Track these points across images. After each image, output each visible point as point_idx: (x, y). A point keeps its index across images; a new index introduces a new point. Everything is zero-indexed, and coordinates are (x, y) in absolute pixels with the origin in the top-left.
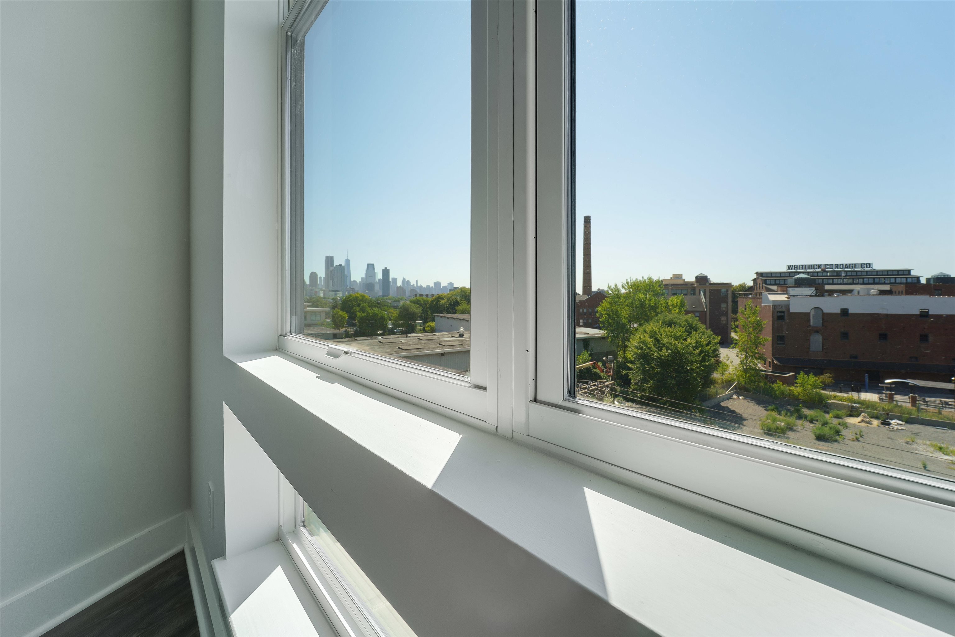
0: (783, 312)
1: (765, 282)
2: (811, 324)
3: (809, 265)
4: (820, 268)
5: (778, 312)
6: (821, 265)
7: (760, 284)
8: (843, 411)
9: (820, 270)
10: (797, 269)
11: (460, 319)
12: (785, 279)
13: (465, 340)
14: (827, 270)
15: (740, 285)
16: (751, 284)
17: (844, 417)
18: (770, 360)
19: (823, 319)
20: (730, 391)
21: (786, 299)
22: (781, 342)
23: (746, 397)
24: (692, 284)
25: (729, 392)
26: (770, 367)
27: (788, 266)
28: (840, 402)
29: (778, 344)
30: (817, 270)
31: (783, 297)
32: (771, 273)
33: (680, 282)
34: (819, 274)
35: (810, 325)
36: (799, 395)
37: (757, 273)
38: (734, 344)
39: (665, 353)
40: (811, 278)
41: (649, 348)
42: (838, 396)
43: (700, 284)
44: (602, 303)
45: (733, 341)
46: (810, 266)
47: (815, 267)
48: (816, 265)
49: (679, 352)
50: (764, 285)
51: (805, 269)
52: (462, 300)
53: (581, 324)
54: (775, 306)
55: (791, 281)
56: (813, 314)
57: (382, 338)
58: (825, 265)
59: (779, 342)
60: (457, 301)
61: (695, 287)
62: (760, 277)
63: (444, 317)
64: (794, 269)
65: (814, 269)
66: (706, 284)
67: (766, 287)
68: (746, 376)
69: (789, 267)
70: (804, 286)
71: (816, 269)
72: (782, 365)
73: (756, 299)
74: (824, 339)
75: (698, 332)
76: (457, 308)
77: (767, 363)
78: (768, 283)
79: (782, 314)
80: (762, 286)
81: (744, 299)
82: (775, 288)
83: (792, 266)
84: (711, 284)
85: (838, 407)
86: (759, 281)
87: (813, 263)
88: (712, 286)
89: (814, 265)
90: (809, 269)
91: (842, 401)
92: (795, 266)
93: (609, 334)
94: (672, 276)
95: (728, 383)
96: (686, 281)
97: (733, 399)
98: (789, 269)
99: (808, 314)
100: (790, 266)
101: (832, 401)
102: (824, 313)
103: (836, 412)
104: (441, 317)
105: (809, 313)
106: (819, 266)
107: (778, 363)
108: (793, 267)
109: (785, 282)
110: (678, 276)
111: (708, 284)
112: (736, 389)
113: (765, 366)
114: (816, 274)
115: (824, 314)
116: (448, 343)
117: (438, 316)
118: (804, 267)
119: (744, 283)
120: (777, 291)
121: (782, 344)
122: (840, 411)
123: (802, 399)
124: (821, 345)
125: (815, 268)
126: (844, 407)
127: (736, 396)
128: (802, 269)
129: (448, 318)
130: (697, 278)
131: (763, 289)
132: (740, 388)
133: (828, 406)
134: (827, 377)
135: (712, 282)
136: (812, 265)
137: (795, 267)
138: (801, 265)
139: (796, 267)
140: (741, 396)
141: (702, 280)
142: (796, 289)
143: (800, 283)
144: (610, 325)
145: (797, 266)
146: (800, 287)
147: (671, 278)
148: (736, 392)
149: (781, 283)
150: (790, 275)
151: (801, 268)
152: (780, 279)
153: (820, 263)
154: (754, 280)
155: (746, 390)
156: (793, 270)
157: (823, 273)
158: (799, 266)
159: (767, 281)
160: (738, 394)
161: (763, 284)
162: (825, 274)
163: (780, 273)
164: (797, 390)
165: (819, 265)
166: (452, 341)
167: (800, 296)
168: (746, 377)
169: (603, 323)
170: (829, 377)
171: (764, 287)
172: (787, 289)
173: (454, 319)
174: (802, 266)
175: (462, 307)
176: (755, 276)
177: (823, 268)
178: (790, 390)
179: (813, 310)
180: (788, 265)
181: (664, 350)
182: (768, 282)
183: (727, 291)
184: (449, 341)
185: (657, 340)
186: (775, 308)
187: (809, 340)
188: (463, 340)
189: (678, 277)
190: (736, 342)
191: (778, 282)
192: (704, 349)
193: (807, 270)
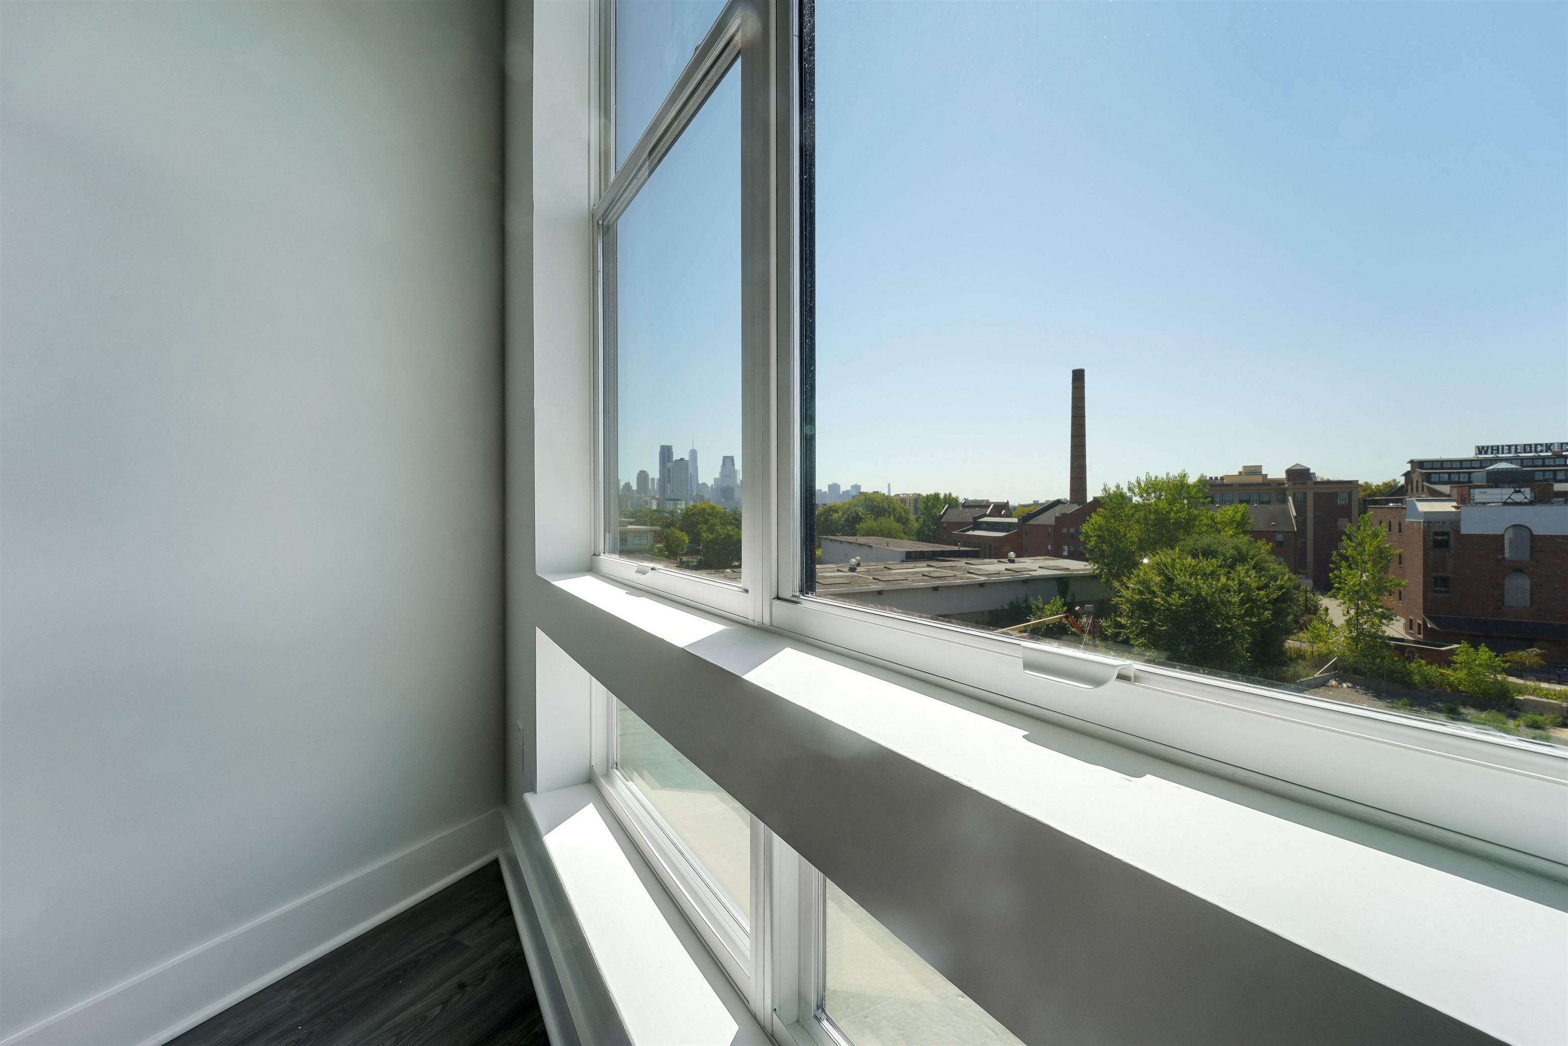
0: (1447, 534)
1: (1428, 478)
2: (1507, 556)
3: (1525, 445)
4: (1550, 450)
5: (1436, 534)
6: (1552, 444)
7: (1417, 482)
8: (1546, 716)
9: (1549, 454)
10: (1498, 453)
11: (860, 545)
12: (1469, 473)
13: (857, 576)
14: (1564, 453)
15: (1384, 484)
16: (1402, 481)
17: (1548, 727)
18: (1420, 622)
19: (1532, 548)
20: (1326, 671)
21: (1454, 510)
22: (1443, 589)
23: (1355, 684)
24: (1278, 483)
25: (1321, 673)
26: (1419, 633)
27: (1478, 447)
28: (1545, 700)
29: (1436, 592)
30: (1542, 454)
31: (1448, 507)
32: (1442, 462)
33: (1258, 479)
34: (1547, 462)
35: (1504, 559)
36: (1460, 683)
37: (1412, 462)
38: (1334, 590)
39: (1175, 599)
40: (1523, 469)
41: (1153, 592)
42: (1541, 689)
43: (1294, 484)
44: (1091, 517)
45: (1333, 584)
46: (1526, 448)
47: (1539, 448)
48: (1542, 445)
49: (1205, 600)
50: (1425, 483)
51: (1516, 452)
52: (866, 514)
53: (1065, 553)
54: (1429, 522)
55: (1479, 476)
56: (1510, 538)
57: (731, 572)
58: (1562, 444)
59: (1438, 589)
60: (857, 514)
61: (1284, 490)
62: (1418, 469)
63: (836, 541)
64: (1492, 453)
65: (1536, 451)
66: (1306, 483)
67: (1428, 488)
68: (1357, 646)
69: (1481, 450)
70: (1505, 485)
71: (1542, 451)
72: (1441, 630)
74: (1533, 585)
76: (857, 526)
77: (1415, 627)
78: (1433, 480)
79: (1445, 537)
80: (1423, 485)
81: (1379, 510)
82: (1445, 489)
83: (1488, 447)
84: (1317, 483)
85: (1538, 708)
86: (1416, 477)
87: (1532, 441)
88: (1318, 486)
89: (1536, 445)
90: (1525, 452)
91: (1548, 698)
92: (1492, 447)
93: (1102, 570)
94: (1241, 470)
95: (1320, 660)
96: (1269, 477)
97: (1328, 686)
98: (1480, 453)
99: (1500, 538)
100: (1483, 447)
101: (1527, 697)
102: (1535, 536)
103: (1531, 717)
104: (831, 540)
105: (1503, 536)
106: (1548, 447)
107: (1434, 627)
108: (1490, 450)
109: (1469, 478)
110: (1252, 469)
111: (1309, 483)
112: (1336, 669)
113: (1412, 631)
114: (1540, 462)
115: (1534, 538)
116: (829, 580)
117: (826, 539)
118: (1513, 449)
119: (1395, 481)
120: (1449, 496)
121: (1445, 592)
122: (1542, 714)
123: (1465, 692)
124: (1528, 595)
125: (1538, 450)
126: (1552, 708)
127: (1336, 681)
128: (1509, 452)
129: (841, 542)
130: (1289, 472)
131: (1423, 491)
132: (1346, 670)
133: (1518, 706)
134: (1530, 655)
135: (1319, 480)
136: (1530, 445)
137: (1492, 450)
138: (1507, 446)
139: (1496, 449)
140: (1345, 681)
141: (1299, 475)
142: (1489, 491)
143: (1497, 480)
144: (1103, 555)
145: (1498, 447)
146: (1497, 487)
147: (1240, 473)
148: (1335, 674)
149: (1461, 480)
150: (1482, 463)
151: (1506, 451)
152: (1459, 473)
153: (1549, 441)
154: (1407, 475)
155: (1356, 671)
156: (1489, 456)
157: (1557, 460)
158: (1503, 446)
159: (1433, 476)
160: (1341, 679)
161: (1423, 481)
162: (1559, 461)
163: (1461, 461)
164: (1456, 675)
165: (1546, 444)
166: (836, 578)
167: (1492, 504)
168: (1357, 649)
169: (1092, 551)
170: (1537, 655)
171: (1425, 488)
172: (1470, 491)
173: (851, 543)
174: (1510, 446)
175: (865, 525)
176: (1408, 468)
177: (1556, 450)
178: (1441, 674)
179: (1511, 531)
180: (1478, 445)
181: (1176, 595)
182: (1434, 478)
183: (1350, 495)
184: (831, 577)
185: (1170, 580)
186: (1428, 526)
187: (1502, 585)
188: (853, 577)
189: (1255, 471)
190: (1339, 586)
191: (1455, 478)
192: (1254, 595)
193: (1520, 455)
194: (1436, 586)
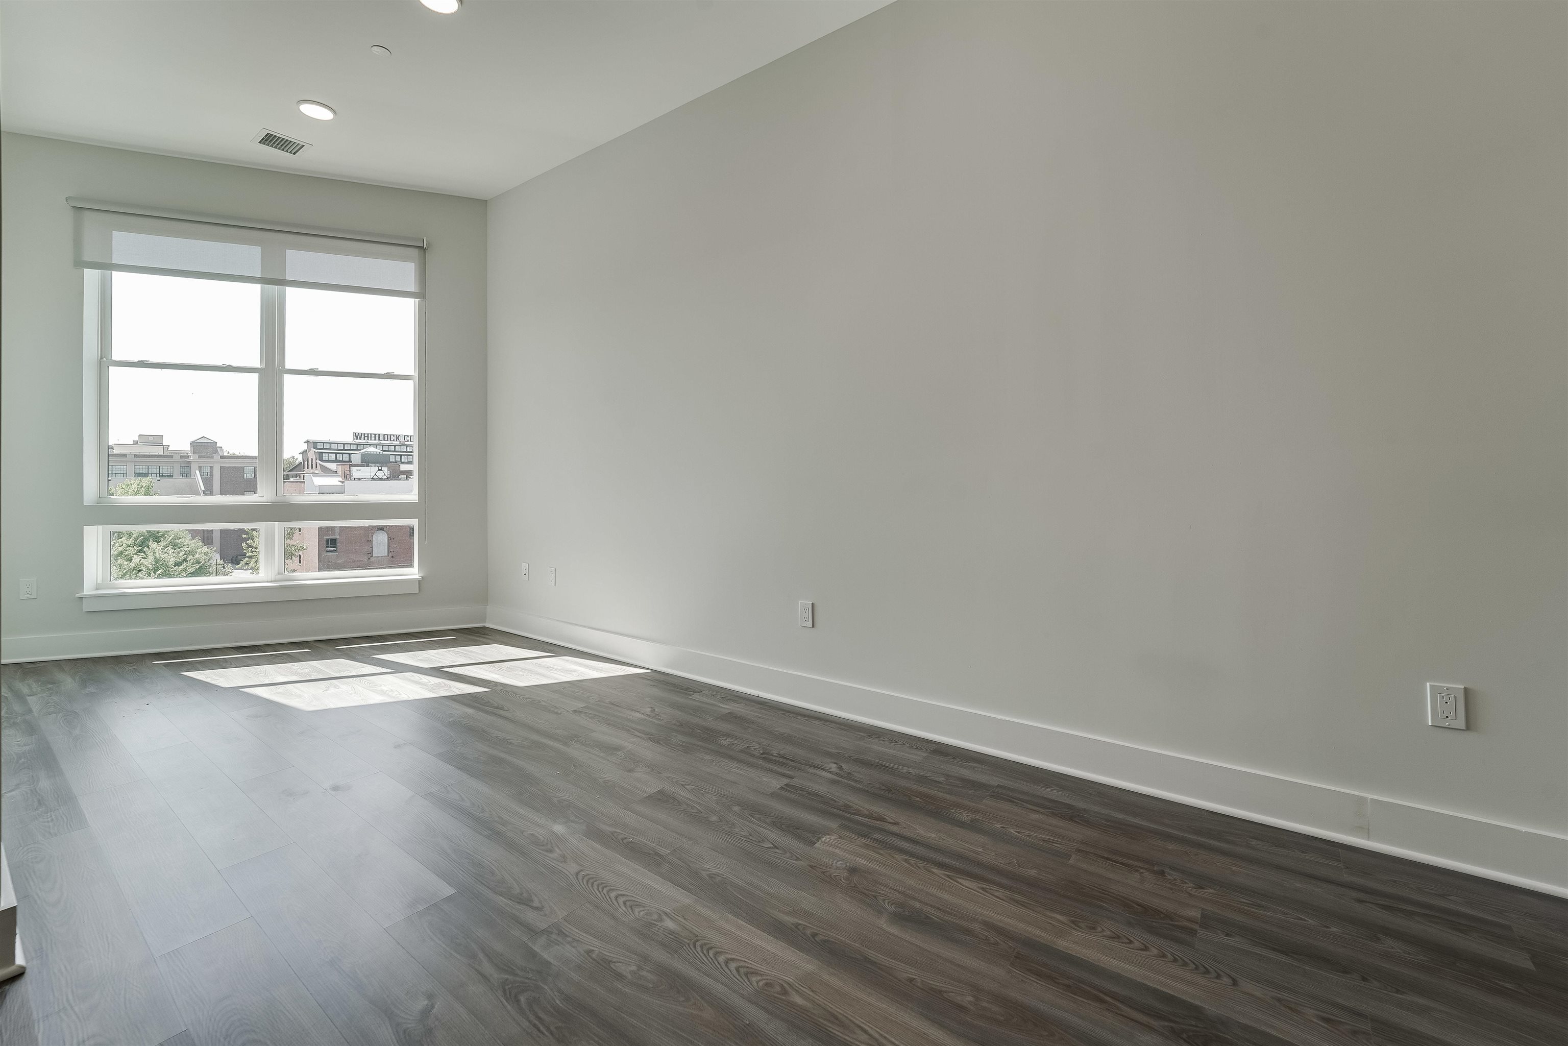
1: (320, 456)
3: (383, 435)
6: (400, 435)
7: (312, 459)
9: (398, 442)
10: (368, 439)
12: (350, 454)
14: (406, 443)
16: (300, 458)
21: (340, 484)
22: (332, 549)
24: (182, 455)
27: (355, 434)
30: (394, 443)
31: (335, 481)
32: (330, 443)
33: (158, 451)
34: (398, 448)
37: (307, 442)
40: (384, 453)
43: (199, 457)
46: (388, 437)
48: (394, 435)
50: (318, 461)
51: (379, 440)
55: (356, 458)
59: (329, 549)
61: (190, 462)
62: (312, 449)
64: (364, 439)
66: (213, 457)
67: (321, 465)
69: (357, 436)
70: (372, 465)
71: (394, 440)
73: (299, 483)
74: (389, 539)
75: (162, 544)
78: (324, 458)
80: (316, 463)
82: (333, 466)
83: (361, 434)
84: (224, 457)
86: (311, 455)
87: (389, 432)
88: (225, 460)
89: (391, 435)
90: (385, 440)
92: (364, 434)
94: (137, 439)
96: (170, 449)
98: (356, 438)
100: (358, 434)
106: (398, 437)
108: (363, 436)
109: (349, 458)
110: (151, 438)
111: (216, 456)
114: (393, 449)
118: (377, 436)
119: (293, 457)
120: (336, 472)
124: (386, 547)
125: (392, 440)
128: (375, 439)
130: (197, 446)
131: (316, 467)
135: (225, 454)
137: (365, 437)
139: (367, 436)
141: (205, 448)
142: (362, 469)
143: (366, 461)
145: (368, 434)
146: (368, 466)
147: (136, 442)
149: (344, 459)
150: (358, 447)
151: (373, 438)
152: (343, 454)
153: (398, 434)
154: (304, 453)
156: (362, 441)
158: (371, 434)
159: (323, 455)
161: (316, 459)
162: (404, 449)
163: (343, 444)
167: (365, 479)
171: (318, 465)
172: (350, 469)
174: (375, 435)
176: (305, 447)
177: (402, 440)
180: (355, 432)
182: (325, 457)
183: (256, 470)
187: (371, 541)
189: (154, 441)
191: (340, 457)
193: (381, 442)
194: (327, 547)
